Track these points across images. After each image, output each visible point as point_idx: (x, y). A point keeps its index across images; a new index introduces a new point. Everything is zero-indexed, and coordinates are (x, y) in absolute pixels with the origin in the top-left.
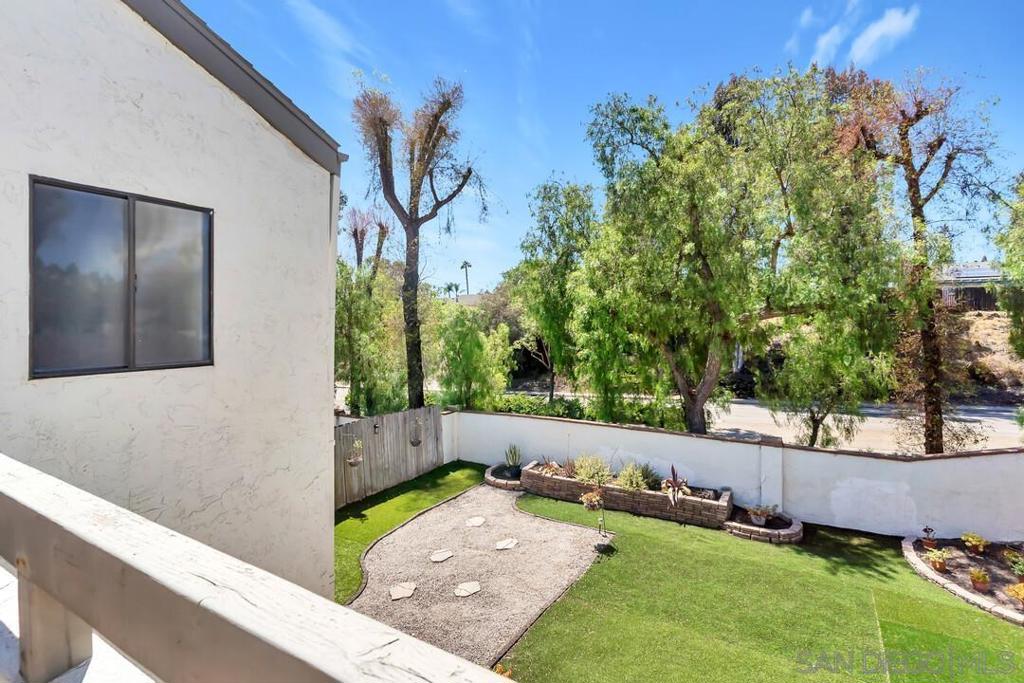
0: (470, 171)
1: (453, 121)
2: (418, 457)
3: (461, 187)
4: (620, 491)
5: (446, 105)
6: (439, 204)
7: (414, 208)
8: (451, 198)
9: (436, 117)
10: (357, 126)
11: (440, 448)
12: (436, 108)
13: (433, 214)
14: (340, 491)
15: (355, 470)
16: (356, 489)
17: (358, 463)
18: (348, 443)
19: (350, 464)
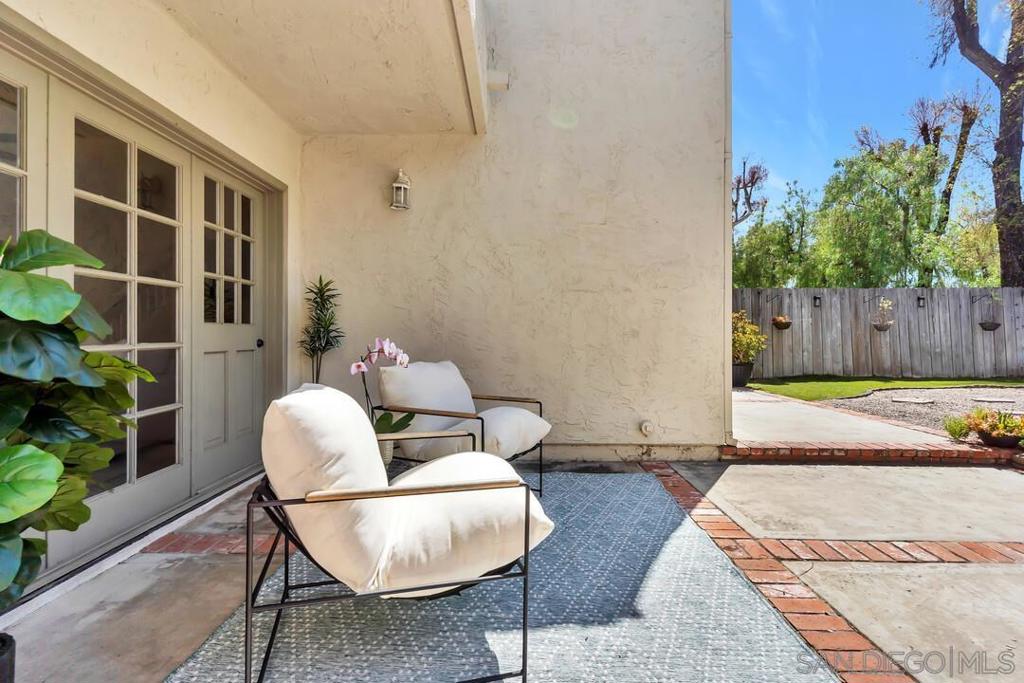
2: (998, 351)
14: (863, 359)
15: (885, 339)
16: (888, 364)
17: (888, 327)
18: (876, 307)
19: (876, 327)
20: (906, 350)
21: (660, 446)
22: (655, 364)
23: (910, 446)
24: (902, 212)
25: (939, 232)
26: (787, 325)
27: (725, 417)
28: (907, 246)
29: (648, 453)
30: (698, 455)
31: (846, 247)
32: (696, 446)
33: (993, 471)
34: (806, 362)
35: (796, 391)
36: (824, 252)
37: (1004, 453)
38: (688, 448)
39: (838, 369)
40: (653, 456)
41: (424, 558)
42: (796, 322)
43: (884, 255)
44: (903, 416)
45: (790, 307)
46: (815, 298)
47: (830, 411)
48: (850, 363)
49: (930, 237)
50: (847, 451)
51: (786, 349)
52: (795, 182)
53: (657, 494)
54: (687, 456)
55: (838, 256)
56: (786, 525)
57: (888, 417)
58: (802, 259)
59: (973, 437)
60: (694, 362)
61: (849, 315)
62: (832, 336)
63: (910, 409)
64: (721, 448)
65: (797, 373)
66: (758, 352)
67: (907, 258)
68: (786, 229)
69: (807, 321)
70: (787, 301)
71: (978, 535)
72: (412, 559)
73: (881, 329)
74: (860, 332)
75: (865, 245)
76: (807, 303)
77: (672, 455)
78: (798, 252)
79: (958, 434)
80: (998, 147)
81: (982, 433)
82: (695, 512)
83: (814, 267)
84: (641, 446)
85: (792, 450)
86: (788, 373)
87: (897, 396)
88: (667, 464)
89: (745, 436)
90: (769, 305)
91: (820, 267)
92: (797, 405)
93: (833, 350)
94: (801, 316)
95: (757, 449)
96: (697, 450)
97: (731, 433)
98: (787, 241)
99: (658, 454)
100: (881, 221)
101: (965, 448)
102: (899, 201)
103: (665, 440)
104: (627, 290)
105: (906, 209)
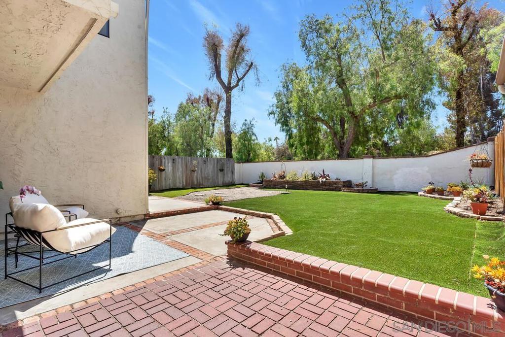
0: (252, 64)
1: (246, 43)
2: (224, 178)
3: (248, 71)
4: (301, 182)
5: (242, 36)
6: (239, 80)
7: (229, 83)
8: (244, 75)
9: (238, 41)
10: (205, 49)
11: (234, 177)
12: (238, 37)
13: (237, 85)
14: (188, 181)
15: (195, 174)
16: (195, 183)
17: (195, 170)
18: (192, 164)
19: (192, 170)
20: (201, 178)
21: (124, 217)
22: (122, 188)
23: (196, 207)
24: (201, 129)
25: (211, 137)
26: (164, 170)
27: (146, 205)
28: (202, 141)
29: (119, 220)
30: (137, 218)
31: (184, 138)
32: (136, 215)
33: (214, 211)
34: (170, 183)
35: (167, 194)
36: (177, 139)
37: (216, 206)
38: (134, 216)
39: (180, 186)
40: (121, 221)
41: (84, 242)
42: (167, 169)
43: (195, 143)
44: (197, 200)
45: (165, 163)
46: (173, 160)
47: (178, 200)
48: (185, 183)
49: (209, 139)
50: (181, 211)
51: (163, 179)
52: (167, 108)
53: (127, 230)
54: (134, 219)
55: (181, 141)
56: (165, 230)
57: (193, 200)
58: (169, 141)
59: (211, 203)
60: (136, 187)
61: (184, 167)
62: (179, 174)
63: (199, 197)
64: (145, 215)
65: (167, 188)
66: (153, 181)
67: (202, 145)
68: (163, 127)
69: (171, 168)
70: (163, 161)
71: (206, 224)
72: (81, 242)
73: (193, 171)
74: (188, 172)
75: (190, 138)
76: (171, 161)
77: (128, 220)
78: (167, 138)
79: (207, 203)
80: (225, 112)
81: (212, 202)
82: (140, 232)
83: (173, 144)
84: (117, 218)
85: (166, 212)
86: (164, 188)
87: (196, 194)
88: (127, 223)
89: (152, 210)
90: (157, 162)
91: (175, 145)
92: (167, 199)
93: (179, 179)
94: (168, 166)
95: (156, 214)
96: (137, 217)
97: (148, 210)
98: (163, 132)
99: (123, 220)
100: (195, 131)
101: (209, 206)
102: (200, 124)
103: (126, 214)
104: (111, 162)
105: (202, 128)
